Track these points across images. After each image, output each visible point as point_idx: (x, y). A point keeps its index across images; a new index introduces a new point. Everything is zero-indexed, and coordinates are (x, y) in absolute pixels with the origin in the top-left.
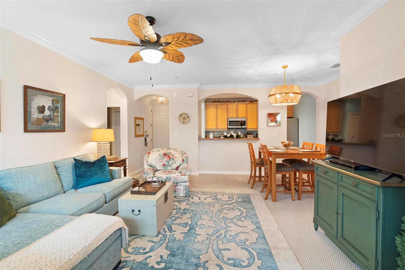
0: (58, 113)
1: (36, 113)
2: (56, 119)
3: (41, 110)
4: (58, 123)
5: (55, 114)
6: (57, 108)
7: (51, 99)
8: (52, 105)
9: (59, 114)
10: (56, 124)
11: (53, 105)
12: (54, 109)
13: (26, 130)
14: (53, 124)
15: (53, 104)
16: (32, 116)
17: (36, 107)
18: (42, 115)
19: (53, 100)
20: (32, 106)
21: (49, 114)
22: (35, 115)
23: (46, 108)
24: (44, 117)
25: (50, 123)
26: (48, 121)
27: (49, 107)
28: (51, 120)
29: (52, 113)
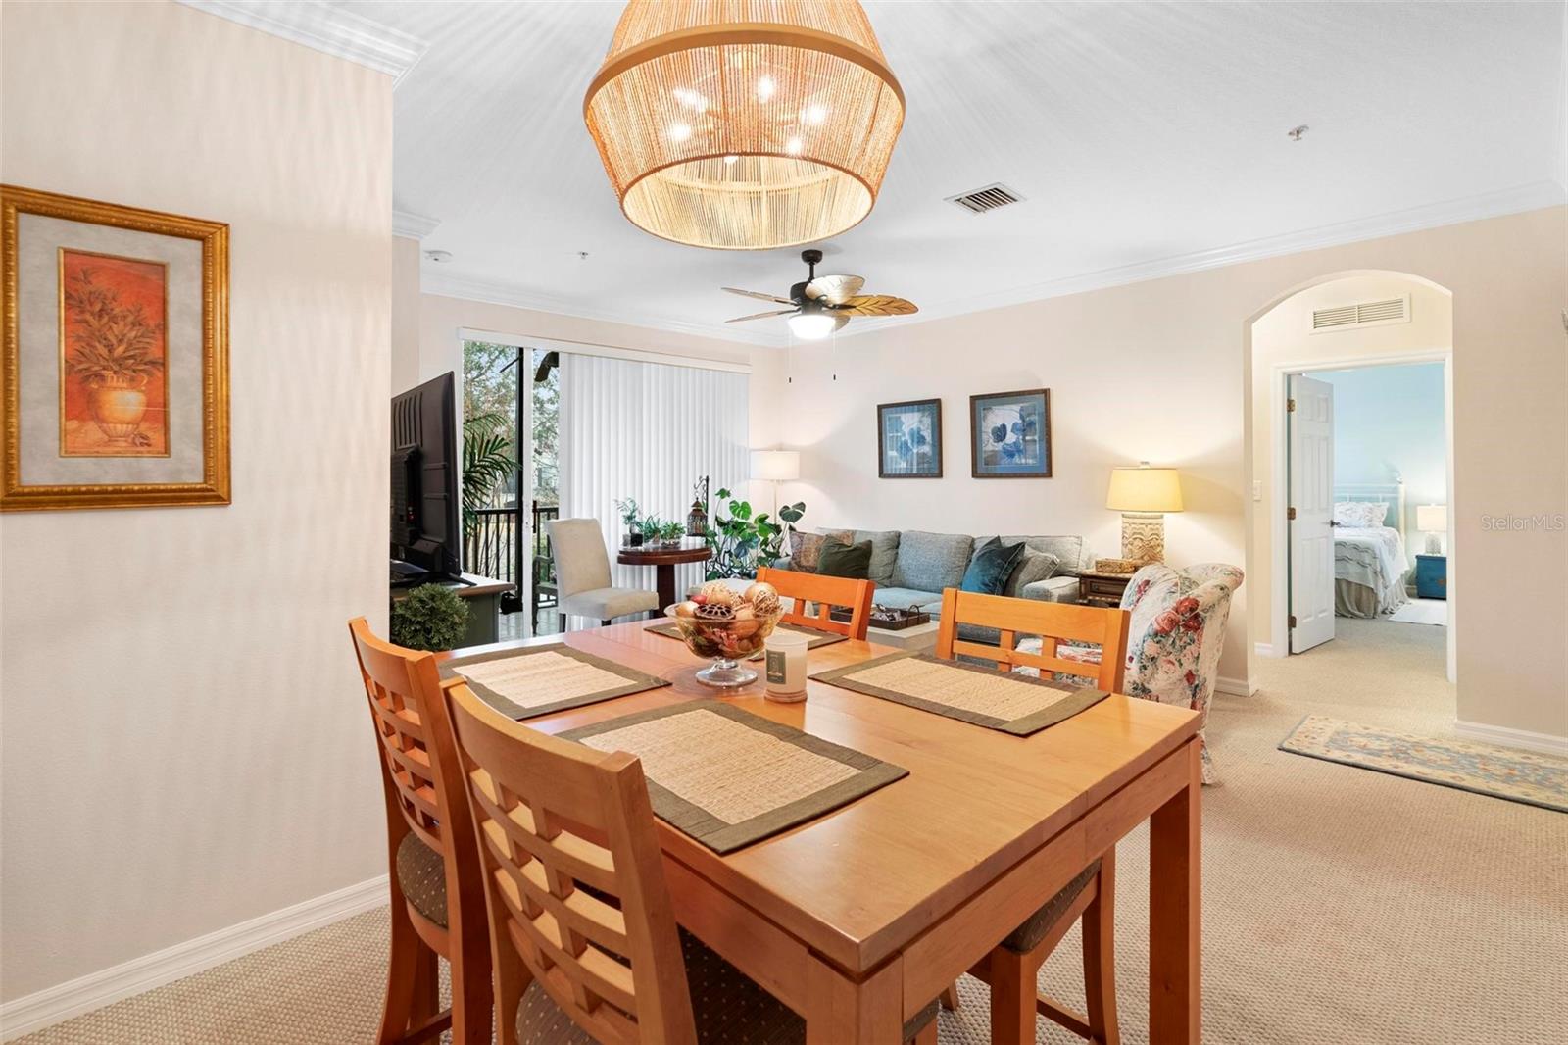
0: (1035, 434)
1: (991, 441)
2: (1030, 448)
3: (1000, 433)
4: (1035, 457)
5: (1028, 438)
6: (1031, 424)
7: (1017, 407)
8: (1020, 421)
9: (1036, 438)
10: (1030, 461)
11: (1024, 421)
12: (1026, 427)
13: (975, 475)
14: (1023, 461)
15: (1022, 417)
16: (984, 449)
17: (990, 431)
18: (1001, 444)
19: (1022, 409)
20: (983, 429)
21: (1014, 440)
22: (990, 445)
23: (1009, 429)
24: (1004, 448)
25: (1017, 459)
26: (1012, 455)
27: (1015, 425)
28: (1019, 451)
29: (1021, 437)
